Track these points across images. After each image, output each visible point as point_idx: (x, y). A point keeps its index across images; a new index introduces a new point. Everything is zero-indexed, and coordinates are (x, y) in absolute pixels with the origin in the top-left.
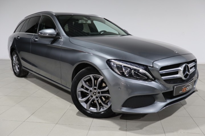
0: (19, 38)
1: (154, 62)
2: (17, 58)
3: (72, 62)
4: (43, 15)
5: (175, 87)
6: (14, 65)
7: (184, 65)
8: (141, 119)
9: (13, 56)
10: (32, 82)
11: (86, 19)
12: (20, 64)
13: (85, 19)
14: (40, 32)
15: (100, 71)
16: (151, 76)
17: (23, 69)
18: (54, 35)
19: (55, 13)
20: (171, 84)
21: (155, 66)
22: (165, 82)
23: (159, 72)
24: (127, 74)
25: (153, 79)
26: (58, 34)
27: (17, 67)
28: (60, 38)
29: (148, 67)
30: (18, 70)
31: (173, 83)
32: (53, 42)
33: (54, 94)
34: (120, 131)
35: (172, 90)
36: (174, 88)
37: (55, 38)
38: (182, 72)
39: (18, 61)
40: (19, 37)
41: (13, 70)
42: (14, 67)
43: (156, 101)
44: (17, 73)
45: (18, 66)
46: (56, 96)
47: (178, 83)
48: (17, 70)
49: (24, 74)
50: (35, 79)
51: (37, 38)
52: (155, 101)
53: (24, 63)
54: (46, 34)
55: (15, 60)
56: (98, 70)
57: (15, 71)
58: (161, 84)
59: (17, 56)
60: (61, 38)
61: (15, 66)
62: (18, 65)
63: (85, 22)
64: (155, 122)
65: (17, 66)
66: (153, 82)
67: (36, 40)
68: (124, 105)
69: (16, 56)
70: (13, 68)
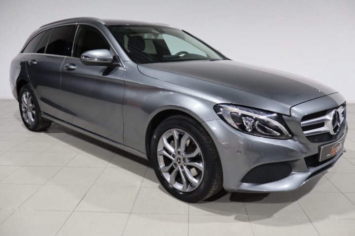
0: (35, 63)
1: (292, 108)
2: (31, 98)
3: (147, 108)
4: (80, 25)
5: (322, 147)
6: (23, 110)
7: (333, 112)
8: (263, 200)
9: (22, 95)
10: (62, 139)
11: (157, 32)
12: (37, 108)
13: (154, 31)
14: (85, 54)
15: (202, 124)
16: (288, 130)
17: (42, 117)
18: (110, 59)
19: (105, 21)
20: (315, 142)
21: (293, 114)
22: (308, 141)
23: (300, 124)
24: (251, 129)
25: (290, 135)
26: (116, 59)
27: (30, 114)
28: (119, 66)
29: (283, 116)
30: (33, 120)
31: (318, 142)
32: (107, 72)
33: (108, 161)
34: (237, 221)
35: (317, 152)
36: (319, 149)
37: (111, 66)
38: (330, 123)
39: (32, 103)
40: (35, 61)
41: (23, 119)
42: (24, 115)
43: (293, 170)
44: (30, 124)
45: (34, 112)
46: (111, 165)
47: (324, 141)
48: (31, 120)
49: (44, 126)
50: (64, 134)
51: (74, 65)
52: (291, 171)
53: (44, 107)
54: (93, 58)
55: (28, 101)
56: (200, 121)
57: (27, 121)
58: (301, 143)
59: (32, 94)
60: (121, 64)
61: (26, 112)
62: (34, 109)
63: (155, 36)
64: (289, 204)
65: (31, 111)
66: (289, 140)
67: (72, 67)
68: (244, 180)
69: (29, 95)
70: (22, 115)
